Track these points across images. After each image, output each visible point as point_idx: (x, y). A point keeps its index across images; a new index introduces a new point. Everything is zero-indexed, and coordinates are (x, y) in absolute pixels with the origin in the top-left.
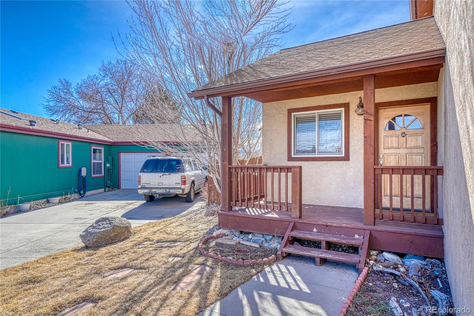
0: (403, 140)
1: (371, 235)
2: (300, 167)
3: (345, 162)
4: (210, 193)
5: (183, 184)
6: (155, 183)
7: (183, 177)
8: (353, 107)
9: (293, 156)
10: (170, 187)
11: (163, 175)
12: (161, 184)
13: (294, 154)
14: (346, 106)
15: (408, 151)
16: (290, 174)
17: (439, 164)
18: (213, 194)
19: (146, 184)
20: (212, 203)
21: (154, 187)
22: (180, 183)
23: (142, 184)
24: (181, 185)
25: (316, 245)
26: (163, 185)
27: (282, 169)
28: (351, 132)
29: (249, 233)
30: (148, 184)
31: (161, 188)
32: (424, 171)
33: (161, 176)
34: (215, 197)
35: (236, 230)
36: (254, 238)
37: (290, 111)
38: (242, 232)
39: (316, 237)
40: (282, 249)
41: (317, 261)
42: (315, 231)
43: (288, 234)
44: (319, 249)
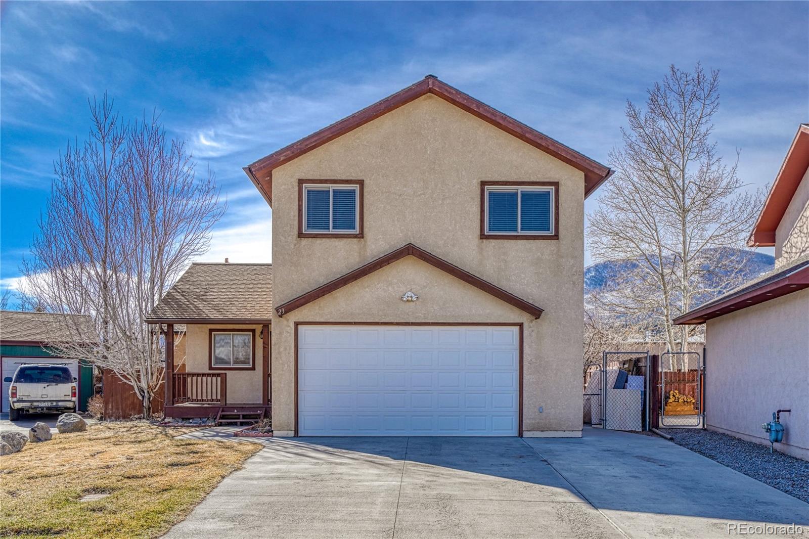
1: (266, 410)
2: (226, 374)
3: (252, 371)
4: (106, 406)
5: (73, 396)
6: (37, 394)
7: (73, 388)
8: (258, 333)
9: (213, 366)
10: (57, 399)
11: (48, 386)
12: (46, 396)
13: (214, 365)
14: (253, 331)
16: (219, 379)
18: (110, 407)
19: (24, 396)
20: (109, 417)
21: (36, 399)
22: (71, 395)
23: (18, 397)
24: (72, 397)
25: (237, 417)
26: (47, 397)
27: (204, 375)
28: (256, 350)
29: (189, 419)
30: (27, 396)
31: (44, 401)
33: (46, 387)
34: (114, 411)
35: (179, 418)
36: (194, 421)
37: (211, 331)
38: (183, 419)
39: (237, 413)
40: (217, 420)
41: (239, 423)
42: (236, 411)
43: (220, 413)
44: (239, 419)
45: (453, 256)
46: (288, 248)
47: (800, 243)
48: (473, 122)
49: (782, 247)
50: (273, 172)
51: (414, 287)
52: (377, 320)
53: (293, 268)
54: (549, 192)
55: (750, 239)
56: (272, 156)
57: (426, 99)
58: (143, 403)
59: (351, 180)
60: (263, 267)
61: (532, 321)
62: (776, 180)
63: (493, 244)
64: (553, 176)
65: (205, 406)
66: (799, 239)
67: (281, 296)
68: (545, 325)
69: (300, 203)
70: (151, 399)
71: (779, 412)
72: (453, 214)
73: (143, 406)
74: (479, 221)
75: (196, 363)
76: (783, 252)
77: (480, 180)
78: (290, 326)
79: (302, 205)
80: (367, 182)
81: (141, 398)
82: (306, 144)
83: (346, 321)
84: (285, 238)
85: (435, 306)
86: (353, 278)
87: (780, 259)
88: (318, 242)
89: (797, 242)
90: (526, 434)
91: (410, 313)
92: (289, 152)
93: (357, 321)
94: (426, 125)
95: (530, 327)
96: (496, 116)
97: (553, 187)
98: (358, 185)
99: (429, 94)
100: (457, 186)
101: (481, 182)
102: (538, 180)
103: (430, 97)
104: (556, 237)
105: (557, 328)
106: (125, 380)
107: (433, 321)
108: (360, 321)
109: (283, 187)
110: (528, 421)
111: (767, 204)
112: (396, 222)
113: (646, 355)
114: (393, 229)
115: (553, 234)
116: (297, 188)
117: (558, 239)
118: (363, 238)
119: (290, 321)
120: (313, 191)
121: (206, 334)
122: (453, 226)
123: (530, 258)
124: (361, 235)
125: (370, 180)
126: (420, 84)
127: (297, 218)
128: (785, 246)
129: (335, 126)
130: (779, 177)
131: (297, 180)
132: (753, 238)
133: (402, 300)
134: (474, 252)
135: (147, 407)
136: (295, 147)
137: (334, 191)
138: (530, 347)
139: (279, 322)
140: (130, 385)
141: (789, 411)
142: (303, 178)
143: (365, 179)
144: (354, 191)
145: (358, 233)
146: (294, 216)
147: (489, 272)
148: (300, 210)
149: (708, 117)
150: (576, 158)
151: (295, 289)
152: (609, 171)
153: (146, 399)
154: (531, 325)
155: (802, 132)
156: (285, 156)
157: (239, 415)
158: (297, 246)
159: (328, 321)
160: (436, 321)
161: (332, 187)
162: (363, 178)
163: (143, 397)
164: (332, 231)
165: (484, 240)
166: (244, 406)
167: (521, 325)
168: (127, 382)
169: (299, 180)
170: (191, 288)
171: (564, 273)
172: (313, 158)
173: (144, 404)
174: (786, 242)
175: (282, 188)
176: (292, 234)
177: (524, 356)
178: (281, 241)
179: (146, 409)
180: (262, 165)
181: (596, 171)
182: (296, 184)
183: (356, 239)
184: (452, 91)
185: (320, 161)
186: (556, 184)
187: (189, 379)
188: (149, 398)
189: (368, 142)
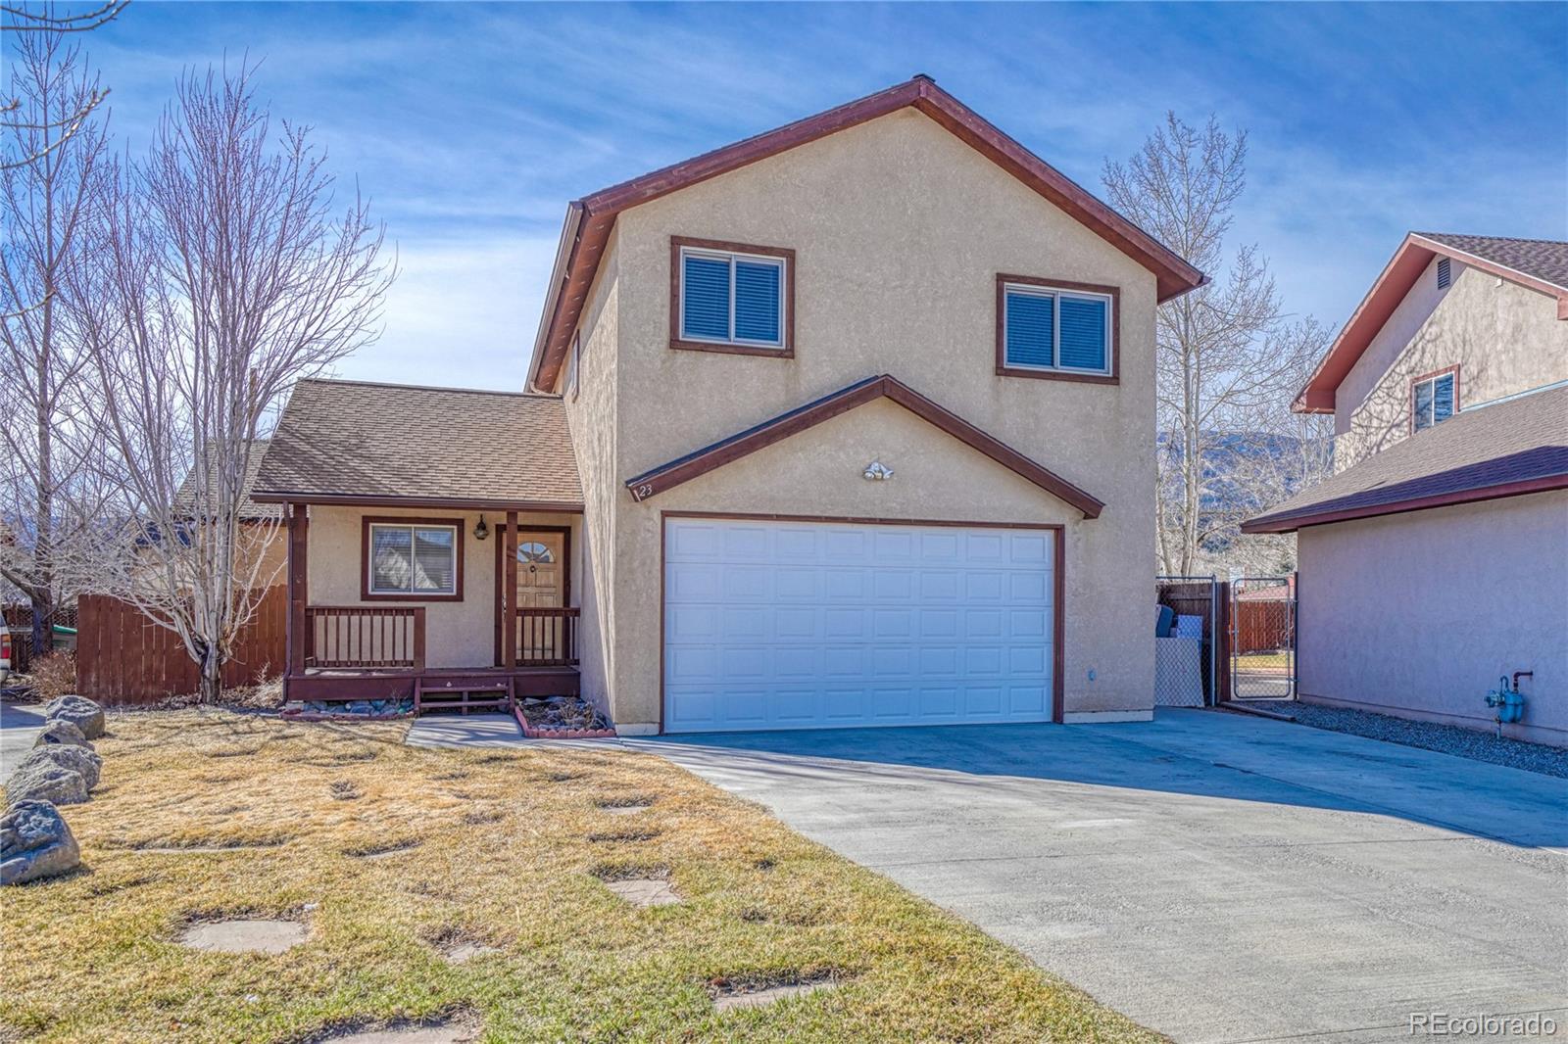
0: (532, 575)
1: (515, 681)
2: (424, 608)
3: (457, 603)
4: (83, 677)
8: (470, 527)
9: (370, 592)
13: (377, 592)
14: (460, 523)
15: (538, 590)
17: (573, 606)
25: (457, 696)
27: (350, 611)
28: (465, 561)
29: (346, 702)
32: (554, 612)
35: (320, 701)
36: (355, 708)
37: (366, 520)
38: (330, 703)
39: (451, 689)
40: (418, 705)
41: (465, 710)
42: (449, 684)
43: (418, 690)
44: (460, 700)
45: (952, 401)
46: (650, 366)
47: (1388, 414)
48: (981, 167)
49: (1349, 417)
50: (620, 216)
51: (885, 453)
52: (817, 513)
53: (659, 407)
54: (1104, 303)
55: (1297, 400)
56: (629, 184)
57: (906, 116)
58: (203, 671)
59: (772, 248)
60: (458, 395)
61: (1077, 523)
62: (1356, 313)
63: (1017, 385)
64: (1110, 277)
65: (374, 674)
66: (1386, 407)
67: (636, 459)
68: (1098, 530)
69: (675, 282)
70: (225, 660)
71: (1517, 675)
72: (951, 325)
73: (205, 677)
74: (993, 344)
75: (332, 586)
76: (1352, 425)
77: (995, 272)
78: (651, 519)
79: (678, 286)
80: (800, 255)
81: (197, 660)
82: (696, 169)
83: (761, 512)
84: (644, 347)
85: (919, 490)
86: (784, 431)
87: (1346, 435)
88: (708, 359)
89: (1382, 411)
90: (1068, 718)
91: (877, 502)
92: (663, 182)
93: (781, 513)
94: (905, 164)
95: (1075, 533)
96: (1030, 163)
97: (1111, 296)
98: (784, 259)
99: (910, 107)
100: (958, 279)
101: (998, 274)
102: (1087, 282)
103: (913, 114)
104: (1115, 380)
105: (1117, 535)
106: (159, 622)
107: (918, 518)
108: (787, 513)
109: (642, 247)
110: (1071, 695)
111: (1335, 348)
112: (853, 334)
113: (1210, 581)
114: (846, 345)
115: (1111, 375)
116: (668, 254)
117: (1118, 384)
118: (793, 357)
119: (653, 509)
120: (697, 261)
121: (356, 526)
122: (951, 348)
123: (1074, 413)
124: (789, 353)
125: (807, 251)
126: (905, 87)
127: (667, 310)
128: (1357, 415)
129: (751, 143)
130: (1362, 309)
131: (669, 238)
132: (1303, 399)
133: (865, 478)
134: (985, 397)
135: (213, 679)
136: (675, 173)
137: (739, 266)
138: (1075, 567)
139: (631, 510)
140: (173, 632)
141: (1531, 674)
142: (682, 235)
143: (797, 249)
144: (776, 270)
145: (784, 347)
146: (663, 306)
147: (1009, 431)
148: (674, 296)
149: (1226, 203)
150: (1154, 250)
151: (663, 447)
152: (1202, 278)
153: (212, 662)
154: (1077, 528)
155: (1411, 244)
156: (655, 188)
157: (461, 693)
158: (668, 364)
159: (727, 511)
160: (922, 518)
161: (735, 257)
162: (794, 246)
163: (204, 658)
164: (733, 340)
165: (1002, 378)
166: (467, 674)
167: (1059, 530)
168: (165, 624)
169: (673, 238)
170: (323, 431)
171: (1128, 442)
172: (698, 198)
173: (207, 673)
174: (1359, 410)
175: (637, 249)
176: (658, 339)
177: (1066, 583)
178: (635, 353)
179: (210, 682)
180: (609, 201)
181: (1182, 275)
182: (666, 245)
183: (779, 359)
184: (959, 108)
185: (714, 206)
186: (1115, 291)
187: (320, 620)
188: (219, 661)
189: (802, 181)
